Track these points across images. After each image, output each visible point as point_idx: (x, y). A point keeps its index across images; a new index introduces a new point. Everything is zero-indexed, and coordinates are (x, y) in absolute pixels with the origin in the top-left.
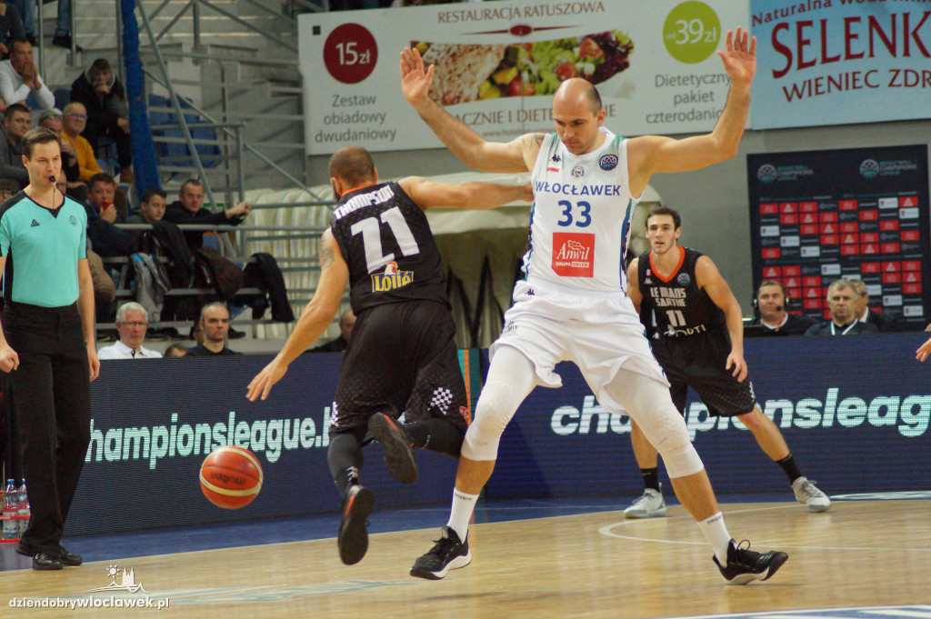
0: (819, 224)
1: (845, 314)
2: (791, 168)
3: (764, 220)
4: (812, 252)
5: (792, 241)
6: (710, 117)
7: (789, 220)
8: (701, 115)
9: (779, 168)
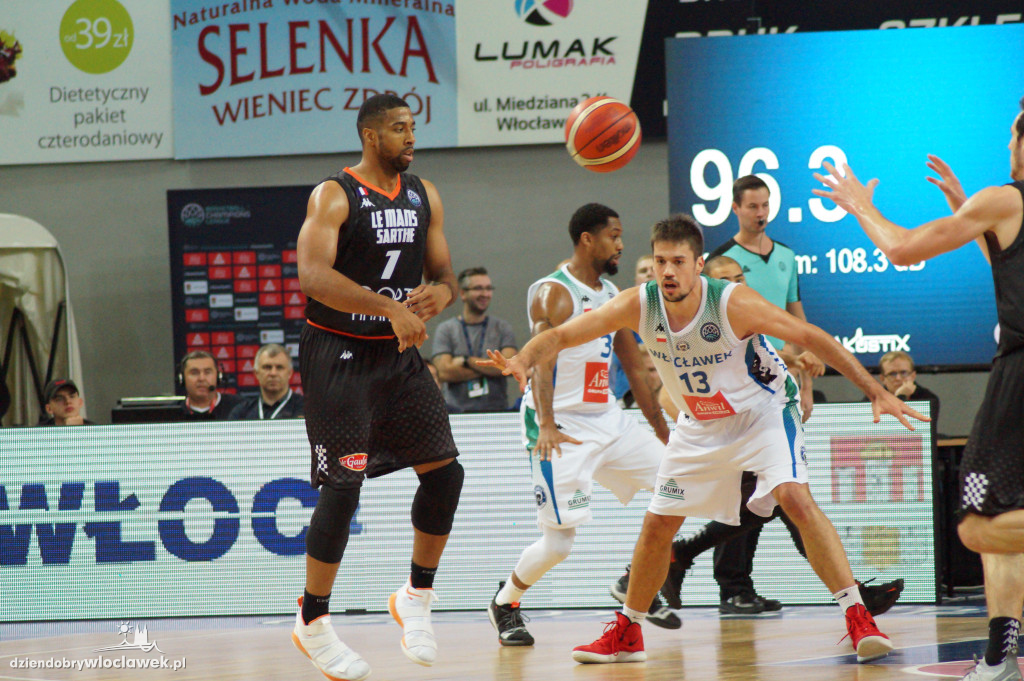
0: (258, 279)
1: (277, 387)
2: (223, 208)
3: (188, 274)
4: (249, 314)
5: (223, 301)
6: (120, 142)
7: (220, 274)
8: (109, 139)
9: (208, 209)
